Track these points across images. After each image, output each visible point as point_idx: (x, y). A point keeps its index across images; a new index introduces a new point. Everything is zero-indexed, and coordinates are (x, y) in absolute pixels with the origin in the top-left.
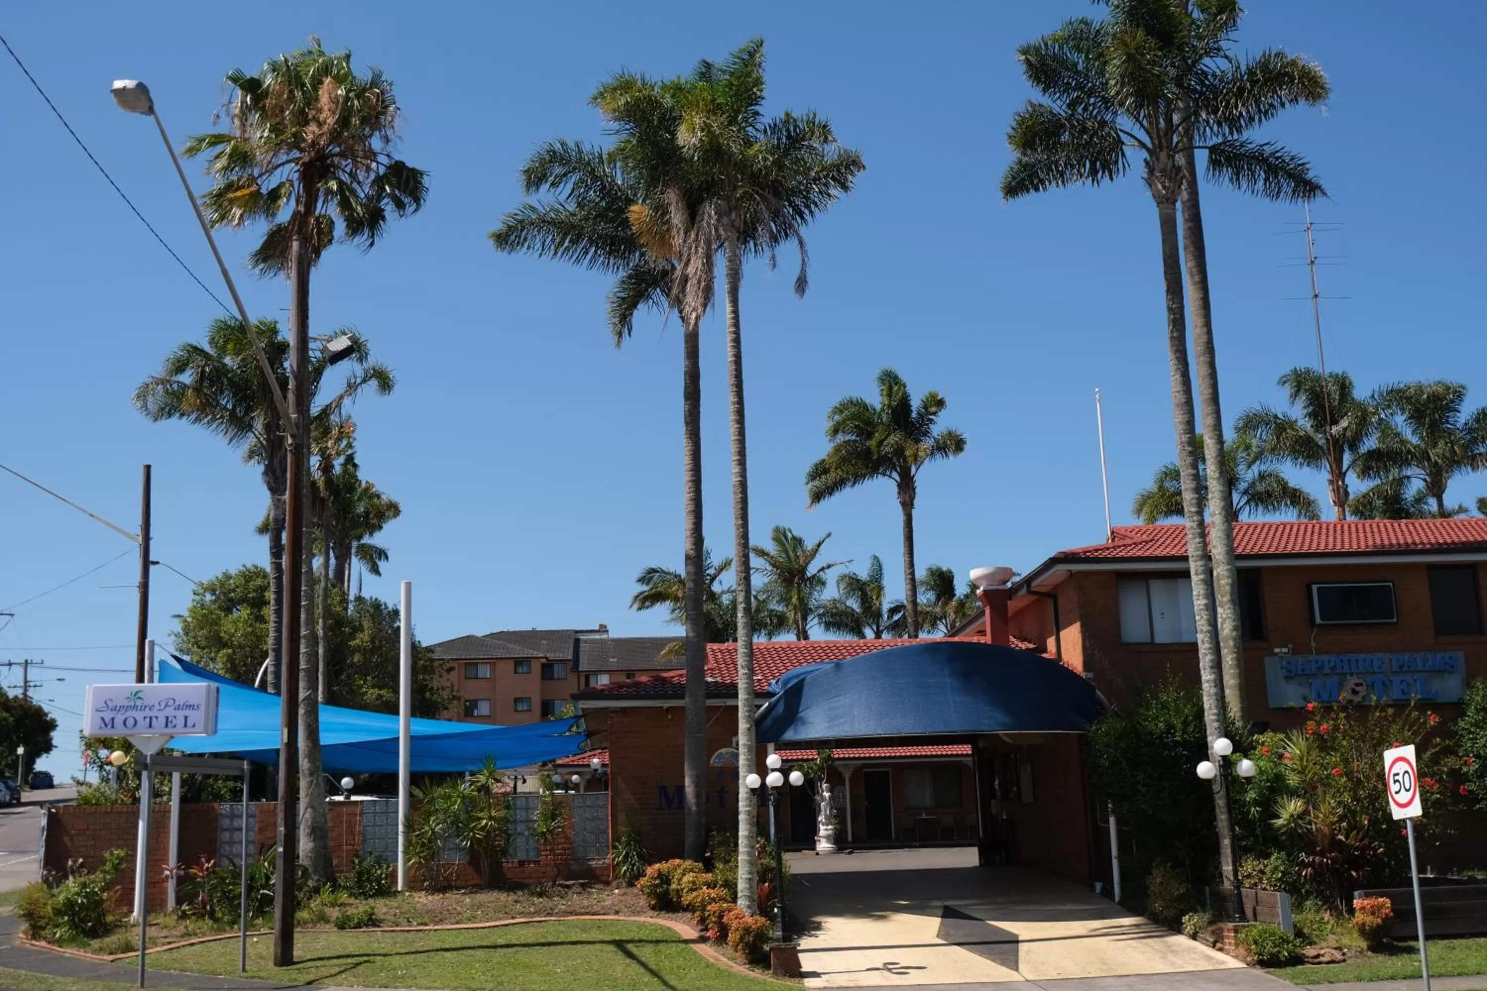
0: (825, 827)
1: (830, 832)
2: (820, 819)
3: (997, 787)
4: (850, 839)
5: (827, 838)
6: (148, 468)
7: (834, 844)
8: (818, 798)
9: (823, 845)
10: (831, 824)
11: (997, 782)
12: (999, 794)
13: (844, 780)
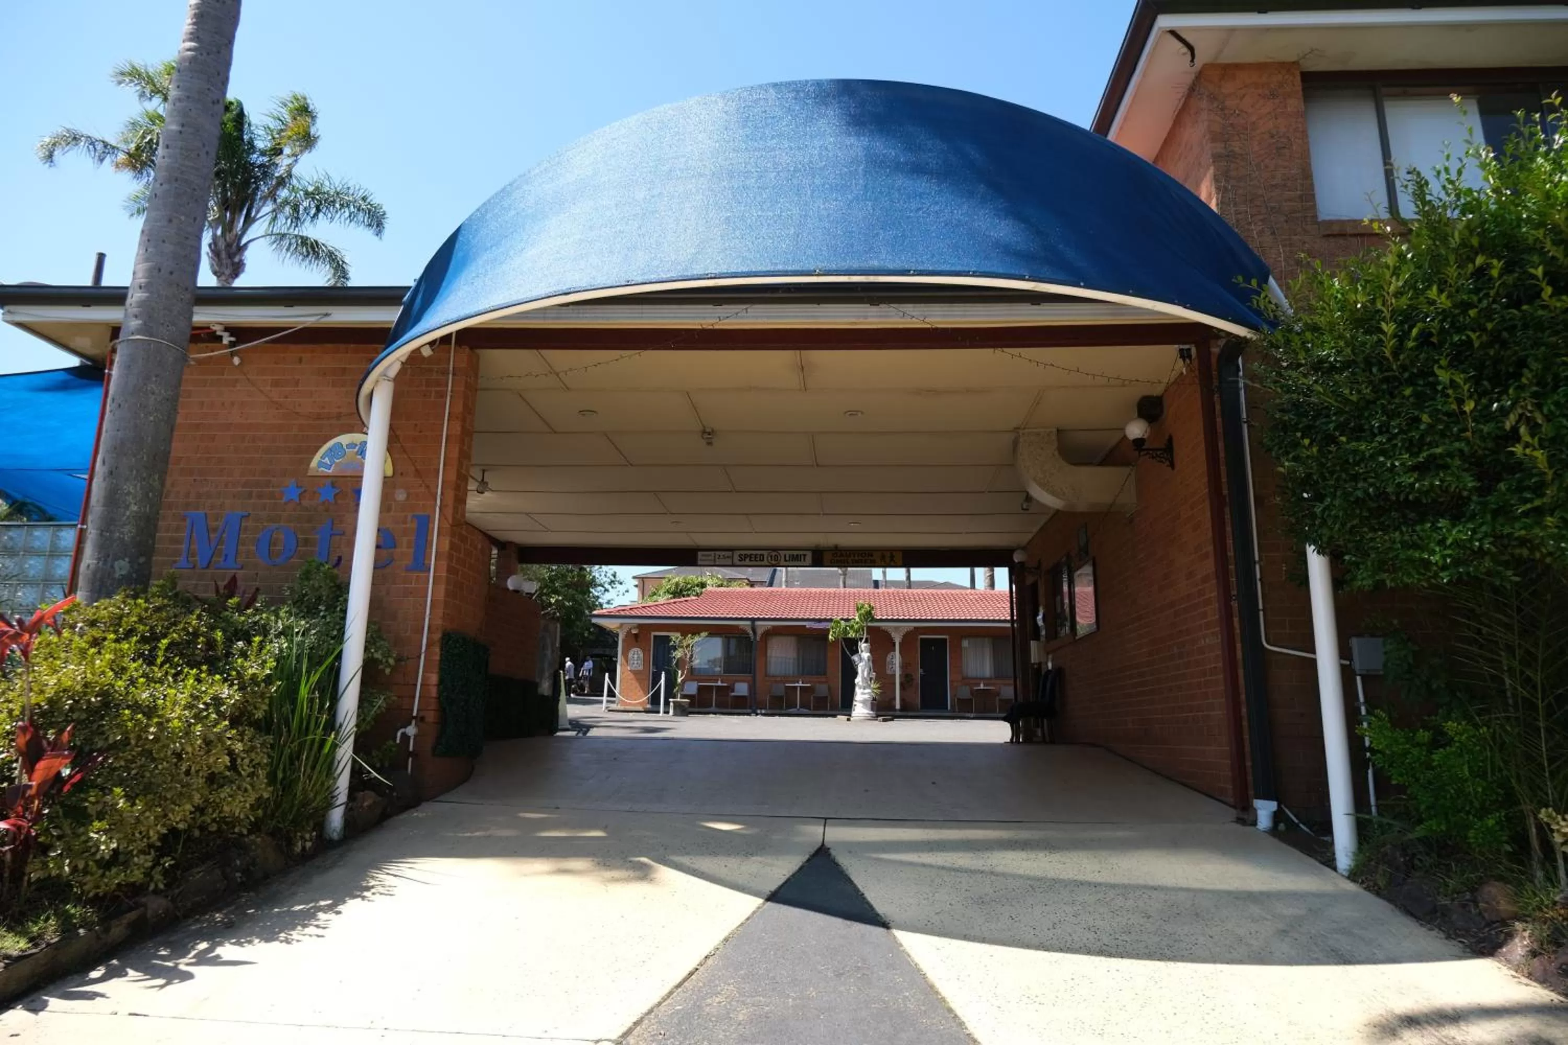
0: (862, 690)
1: (867, 696)
2: (856, 681)
3: (1040, 623)
4: (898, 707)
5: (864, 702)
6: (101, 258)
7: (872, 710)
8: (855, 658)
9: (860, 710)
10: (869, 687)
11: (1040, 617)
12: (1043, 633)
13: (894, 644)
